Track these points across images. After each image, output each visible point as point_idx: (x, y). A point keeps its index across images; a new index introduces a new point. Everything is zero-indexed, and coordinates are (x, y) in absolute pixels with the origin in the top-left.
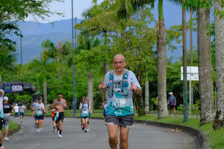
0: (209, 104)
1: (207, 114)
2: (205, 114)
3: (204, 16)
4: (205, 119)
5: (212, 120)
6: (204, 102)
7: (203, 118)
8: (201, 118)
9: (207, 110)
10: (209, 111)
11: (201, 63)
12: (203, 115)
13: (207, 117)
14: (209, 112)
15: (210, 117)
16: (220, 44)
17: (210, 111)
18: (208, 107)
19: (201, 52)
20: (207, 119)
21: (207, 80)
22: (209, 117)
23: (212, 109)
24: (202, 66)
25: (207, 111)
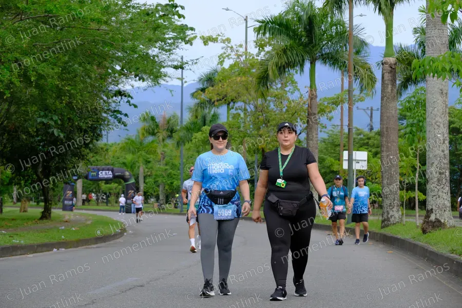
0: (394, 200)
1: (391, 213)
2: (388, 213)
3: (390, 86)
4: (388, 219)
5: (397, 220)
6: (387, 198)
7: (386, 218)
8: (384, 218)
9: (391, 207)
10: (393, 209)
11: (385, 146)
12: (386, 214)
13: (391, 216)
14: (393, 211)
15: (395, 217)
16: (433, 124)
17: (395, 209)
18: (392, 204)
19: (385, 133)
20: (390, 219)
21: (391, 170)
22: (393, 217)
23: (397, 206)
24: (386, 151)
25: (391, 209)
